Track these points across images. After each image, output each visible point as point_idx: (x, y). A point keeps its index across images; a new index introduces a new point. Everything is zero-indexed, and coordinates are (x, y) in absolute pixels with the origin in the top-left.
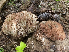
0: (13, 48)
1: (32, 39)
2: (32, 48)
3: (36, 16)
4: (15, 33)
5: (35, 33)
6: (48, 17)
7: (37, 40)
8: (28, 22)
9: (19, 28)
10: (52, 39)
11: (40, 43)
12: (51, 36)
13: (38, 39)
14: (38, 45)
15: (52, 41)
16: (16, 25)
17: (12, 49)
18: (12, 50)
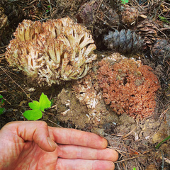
0: (24, 102)
1: (69, 95)
2: (64, 113)
3: (93, 41)
4: (34, 72)
5: (78, 82)
6: (129, 46)
7: (78, 101)
8: (66, 56)
9: (42, 64)
10: (115, 109)
11: (83, 108)
12: (114, 102)
13: (81, 99)
14: (78, 111)
15: (114, 112)
16: (36, 56)
17: (22, 103)
18: (20, 105)
